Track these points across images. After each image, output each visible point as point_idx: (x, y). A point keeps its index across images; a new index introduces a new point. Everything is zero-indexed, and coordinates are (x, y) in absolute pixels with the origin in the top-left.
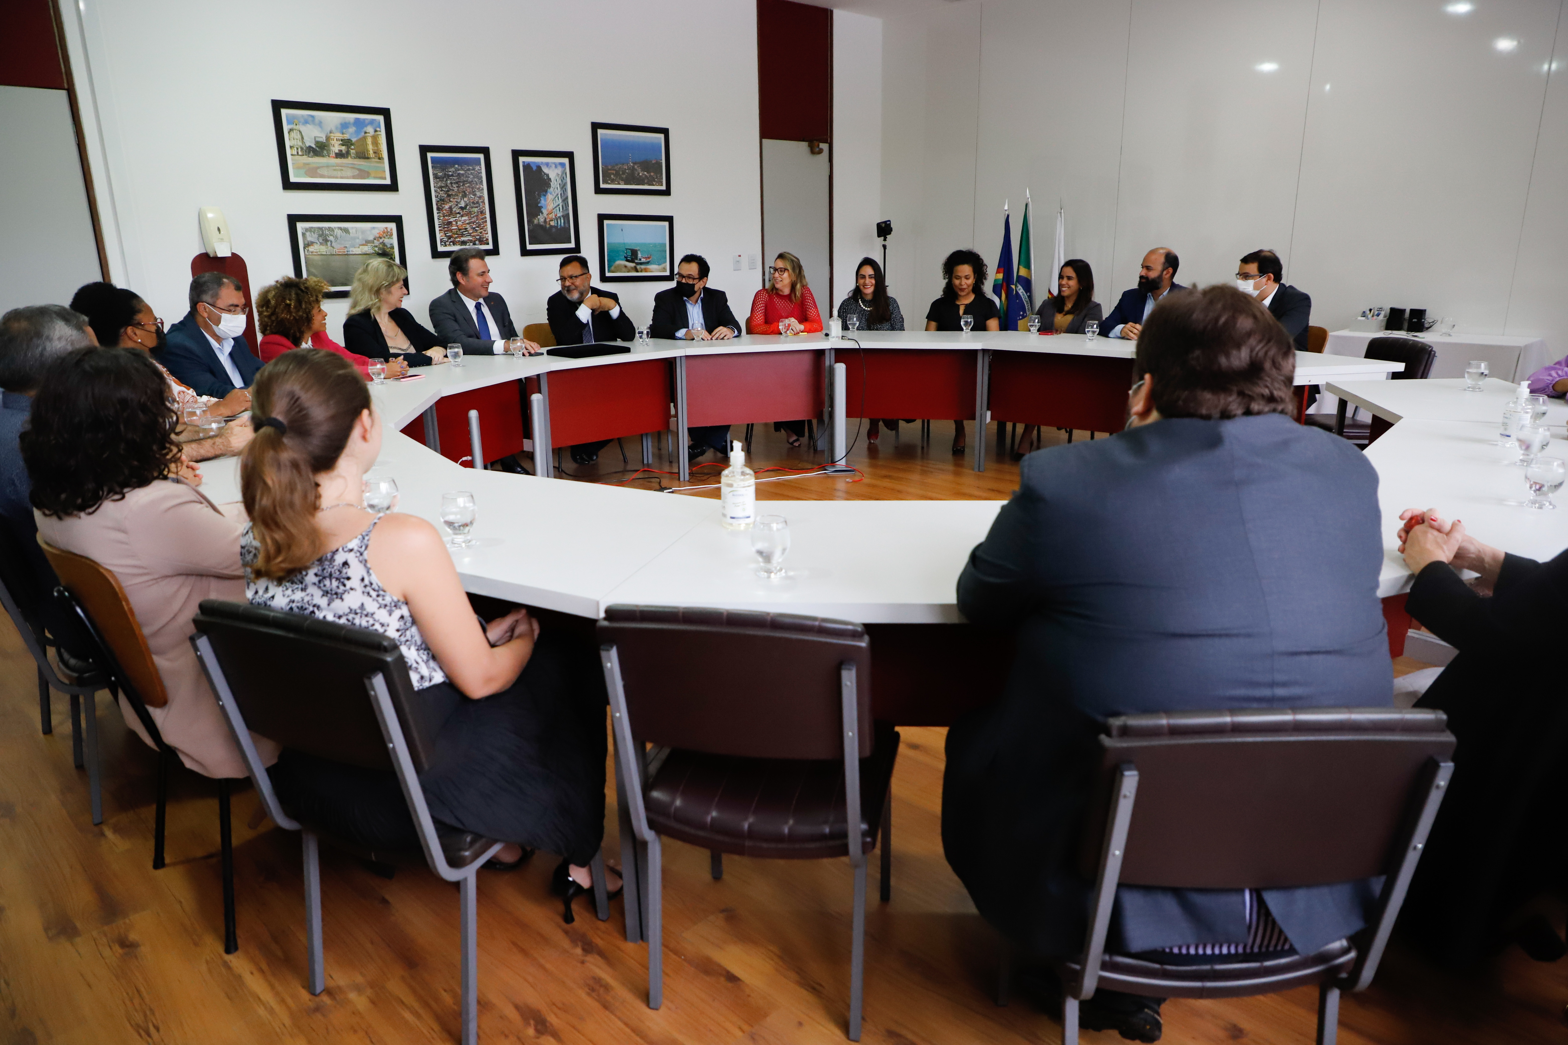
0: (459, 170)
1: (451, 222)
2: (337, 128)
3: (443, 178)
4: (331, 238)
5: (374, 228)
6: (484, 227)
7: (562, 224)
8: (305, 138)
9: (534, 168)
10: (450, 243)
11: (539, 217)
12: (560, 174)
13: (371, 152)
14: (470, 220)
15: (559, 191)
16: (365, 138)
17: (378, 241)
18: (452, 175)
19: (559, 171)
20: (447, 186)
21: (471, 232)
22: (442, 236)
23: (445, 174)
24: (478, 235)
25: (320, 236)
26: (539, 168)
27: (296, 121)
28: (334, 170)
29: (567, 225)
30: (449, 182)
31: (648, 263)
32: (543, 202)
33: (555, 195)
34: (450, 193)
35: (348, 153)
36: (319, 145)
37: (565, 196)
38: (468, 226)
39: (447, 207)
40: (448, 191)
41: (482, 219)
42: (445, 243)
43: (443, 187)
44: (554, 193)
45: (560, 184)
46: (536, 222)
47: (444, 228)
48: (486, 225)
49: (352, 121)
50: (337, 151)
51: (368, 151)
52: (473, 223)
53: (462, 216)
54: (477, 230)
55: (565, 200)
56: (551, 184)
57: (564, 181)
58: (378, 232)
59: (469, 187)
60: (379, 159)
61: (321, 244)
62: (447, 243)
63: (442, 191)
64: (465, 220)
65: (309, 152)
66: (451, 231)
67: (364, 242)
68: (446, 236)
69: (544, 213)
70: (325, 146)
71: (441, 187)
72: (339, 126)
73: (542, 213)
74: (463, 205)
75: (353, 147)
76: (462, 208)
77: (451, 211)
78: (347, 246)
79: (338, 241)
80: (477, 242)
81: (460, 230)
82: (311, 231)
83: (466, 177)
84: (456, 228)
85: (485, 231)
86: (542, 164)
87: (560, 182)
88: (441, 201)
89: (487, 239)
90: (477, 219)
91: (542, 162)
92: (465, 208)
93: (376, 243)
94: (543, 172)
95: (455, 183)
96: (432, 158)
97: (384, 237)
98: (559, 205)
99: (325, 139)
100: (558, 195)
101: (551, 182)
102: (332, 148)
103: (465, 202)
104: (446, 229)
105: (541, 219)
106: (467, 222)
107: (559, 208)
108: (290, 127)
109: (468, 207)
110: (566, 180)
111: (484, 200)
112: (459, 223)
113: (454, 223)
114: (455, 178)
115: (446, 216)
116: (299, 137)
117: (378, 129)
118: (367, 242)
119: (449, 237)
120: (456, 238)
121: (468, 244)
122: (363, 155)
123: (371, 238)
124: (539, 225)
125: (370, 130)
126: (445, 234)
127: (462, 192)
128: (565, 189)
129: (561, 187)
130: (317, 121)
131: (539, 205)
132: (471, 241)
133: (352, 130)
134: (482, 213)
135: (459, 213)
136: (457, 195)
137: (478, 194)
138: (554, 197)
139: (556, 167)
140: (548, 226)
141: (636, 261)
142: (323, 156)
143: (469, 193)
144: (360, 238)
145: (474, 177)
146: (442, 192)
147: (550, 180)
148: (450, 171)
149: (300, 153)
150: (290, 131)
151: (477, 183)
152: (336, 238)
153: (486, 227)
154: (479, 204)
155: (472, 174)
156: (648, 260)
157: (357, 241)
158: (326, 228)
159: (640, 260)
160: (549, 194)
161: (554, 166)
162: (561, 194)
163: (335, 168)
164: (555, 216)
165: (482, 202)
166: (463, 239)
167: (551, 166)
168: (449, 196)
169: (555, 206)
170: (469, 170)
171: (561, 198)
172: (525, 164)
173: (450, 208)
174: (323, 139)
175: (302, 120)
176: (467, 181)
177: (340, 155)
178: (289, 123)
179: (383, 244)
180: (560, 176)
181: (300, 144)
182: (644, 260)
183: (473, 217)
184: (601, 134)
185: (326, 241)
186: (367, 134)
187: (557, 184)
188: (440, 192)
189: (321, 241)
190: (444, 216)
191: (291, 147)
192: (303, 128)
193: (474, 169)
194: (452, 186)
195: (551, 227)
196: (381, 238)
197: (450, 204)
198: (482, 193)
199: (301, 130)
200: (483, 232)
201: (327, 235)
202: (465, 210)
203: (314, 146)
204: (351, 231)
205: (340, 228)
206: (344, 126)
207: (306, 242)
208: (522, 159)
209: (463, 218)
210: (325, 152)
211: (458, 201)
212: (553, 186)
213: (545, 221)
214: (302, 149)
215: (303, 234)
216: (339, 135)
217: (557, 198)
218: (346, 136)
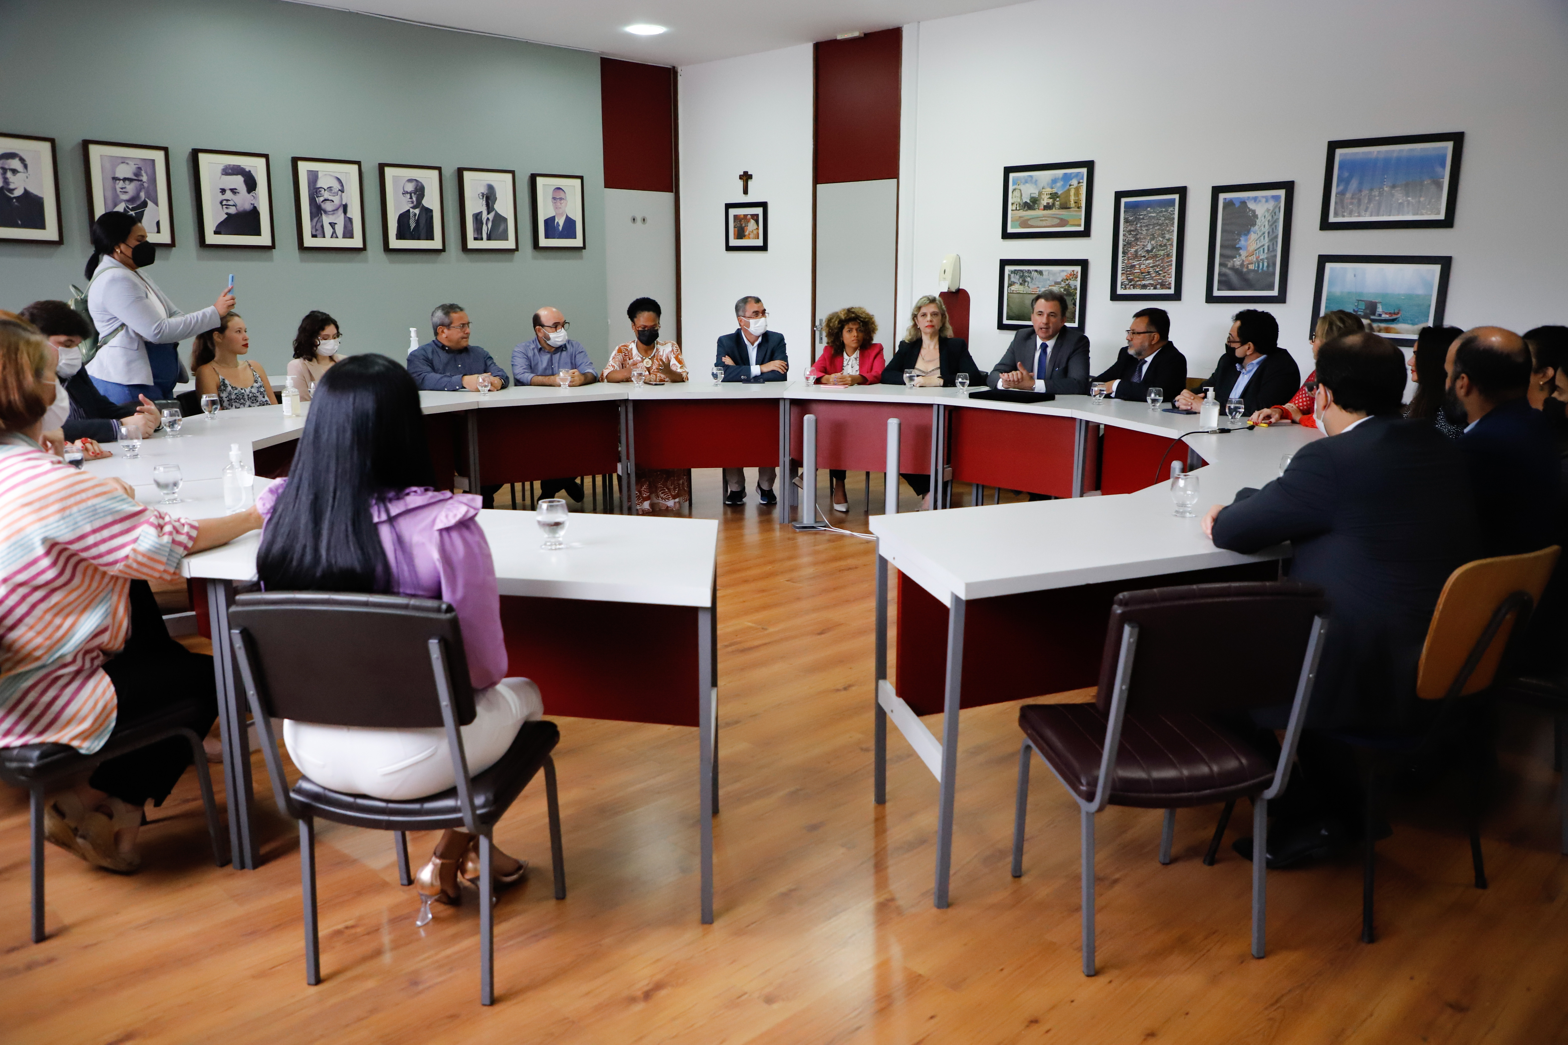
0: (1151, 213)
1: (1135, 265)
2: (1048, 185)
3: (1134, 222)
4: (1028, 279)
5: (1063, 271)
6: (1168, 270)
7: (1265, 268)
8: (1023, 195)
9: (1237, 204)
10: (1131, 286)
11: (1235, 259)
12: (1271, 209)
13: (1072, 202)
14: (1154, 263)
15: (1267, 229)
16: (1069, 190)
17: (1065, 282)
18: (1143, 219)
19: (1271, 205)
20: (1136, 229)
21: (1154, 275)
22: (1123, 279)
23: (1136, 217)
24: (1160, 279)
25: (1021, 277)
26: (1244, 203)
27: (1019, 182)
28: (1041, 220)
29: (1271, 269)
30: (1139, 225)
31: (1393, 321)
32: (1242, 242)
33: (1260, 234)
34: (1138, 236)
35: (1054, 204)
36: (1032, 200)
37: (1275, 235)
38: (1151, 270)
39: (1133, 250)
40: (1137, 235)
41: (1168, 262)
42: (1125, 286)
43: (1132, 231)
44: (1258, 232)
45: (1269, 221)
46: (1230, 264)
47: (1126, 271)
48: (1171, 269)
49: (1061, 176)
50: (1045, 204)
51: (1070, 201)
52: (1157, 266)
53: (1147, 259)
54: (1160, 274)
55: (1273, 239)
56: (1257, 221)
57: (1275, 217)
58: (1066, 274)
59: (1159, 229)
60: (1078, 208)
61: (1021, 284)
62: (1127, 287)
63: (1130, 234)
64: (1149, 264)
65: (1024, 208)
66: (1133, 274)
67: (1053, 284)
68: (1127, 279)
69: (1242, 256)
70: (1037, 201)
71: (1130, 231)
72: (1050, 182)
73: (1240, 255)
74: (1149, 249)
75: (1058, 199)
76: (1148, 251)
77: (1136, 256)
78: (1040, 286)
79: (1033, 282)
80: (1158, 286)
81: (1142, 273)
82: (1015, 273)
83: (1158, 219)
84: (1139, 271)
85: (1169, 275)
86: (1248, 200)
87: (1270, 218)
88: (1128, 244)
89: (1170, 284)
90: (1162, 263)
91: (1249, 197)
92: (1151, 251)
93: (1063, 284)
94: (1249, 208)
95: (1145, 226)
96: (1126, 203)
97: (1070, 279)
98: (1263, 245)
99: (1037, 194)
100: (1264, 233)
101: (1257, 218)
102: (1042, 202)
103: (1152, 245)
104: (1128, 272)
105: (1237, 262)
106: (1151, 265)
107: (1264, 249)
108: (1014, 187)
109: (1155, 250)
110: (1279, 215)
111: (1172, 242)
112: (1143, 266)
113: (1137, 266)
114: (1145, 221)
115: (1131, 259)
116: (1019, 194)
117: (1081, 181)
118: (1057, 283)
119: (1131, 281)
120: (1137, 281)
121: (1148, 288)
122: (1065, 207)
123: (1059, 280)
124: (1233, 269)
125: (1074, 182)
126: (1127, 277)
127: (1151, 235)
128: (1276, 226)
129: (1270, 224)
130: (1034, 179)
131: (1237, 246)
132: (1152, 285)
133: (1059, 184)
134: (1169, 255)
135: (1144, 256)
136: (1145, 238)
137: (1167, 236)
138: (1259, 236)
139: (1267, 201)
140: (1245, 270)
141: (1372, 317)
142: (1034, 209)
143: (1158, 235)
144: (1051, 279)
145: (1166, 219)
146: (1130, 236)
147: (1256, 216)
148: (1142, 215)
149: (1018, 209)
150: (1014, 190)
151: (1167, 225)
152: (1032, 279)
153: (1170, 271)
154: (1167, 247)
155: (1163, 216)
156: (1394, 317)
157: (1048, 282)
158: (1025, 270)
159: (1380, 315)
160: (1252, 233)
161: (1264, 200)
162: (1269, 233)
163: (1041, 219)
164: (1257, 259)
165: (1169, 244)
166: (1144, 282)
167: (1260, 201)
168: (1137, 239)
169: (1258, 246)
170: (1162, 212)
171: (1268, 237)
172: (1227, 201)
173: (1136, 251)
174: (1036, 195)
175: (1023, 181)
176: (1157, 224)
177: (1047, 207)
178: (1014, 184)
179: (1069, 285)
180: (1270, 211)
181: (1019, 200)
182: (1387, 316)
183: (1159, 260)
184: (1341, 155)
185: (1025, 281)
186: (1072, 187)
187: (1264, 222)
188: (1129, 236)
189: (1021, 281)
190: (1128, 260)
191: (1012, 204)
192: (1022, 187)
193: (1166, 211)
194: (1141, 230)
195: (1250, 271)
196: (1067, 280)
197: (1136, 248)
198: (1172, 235)
199: (1021, 189)
200: (1167, 275)
201: (1026, 276)
202: (1150, 254)
203: (1029, 201)
204: (1044, 273)
205: (1036, 271)
206: (1054, 181)
207: (1010, 283)
208: (1222, 196)
209: (1148, 262)
210: (1036, 206)
211: (1145, 244)
212: (1259, 224)
213: (1242, 265)
214: (1020, 204)
215: (1009, 276)
216: (1049, 190)
217: (1262, 238)
218: (1054, 190)
